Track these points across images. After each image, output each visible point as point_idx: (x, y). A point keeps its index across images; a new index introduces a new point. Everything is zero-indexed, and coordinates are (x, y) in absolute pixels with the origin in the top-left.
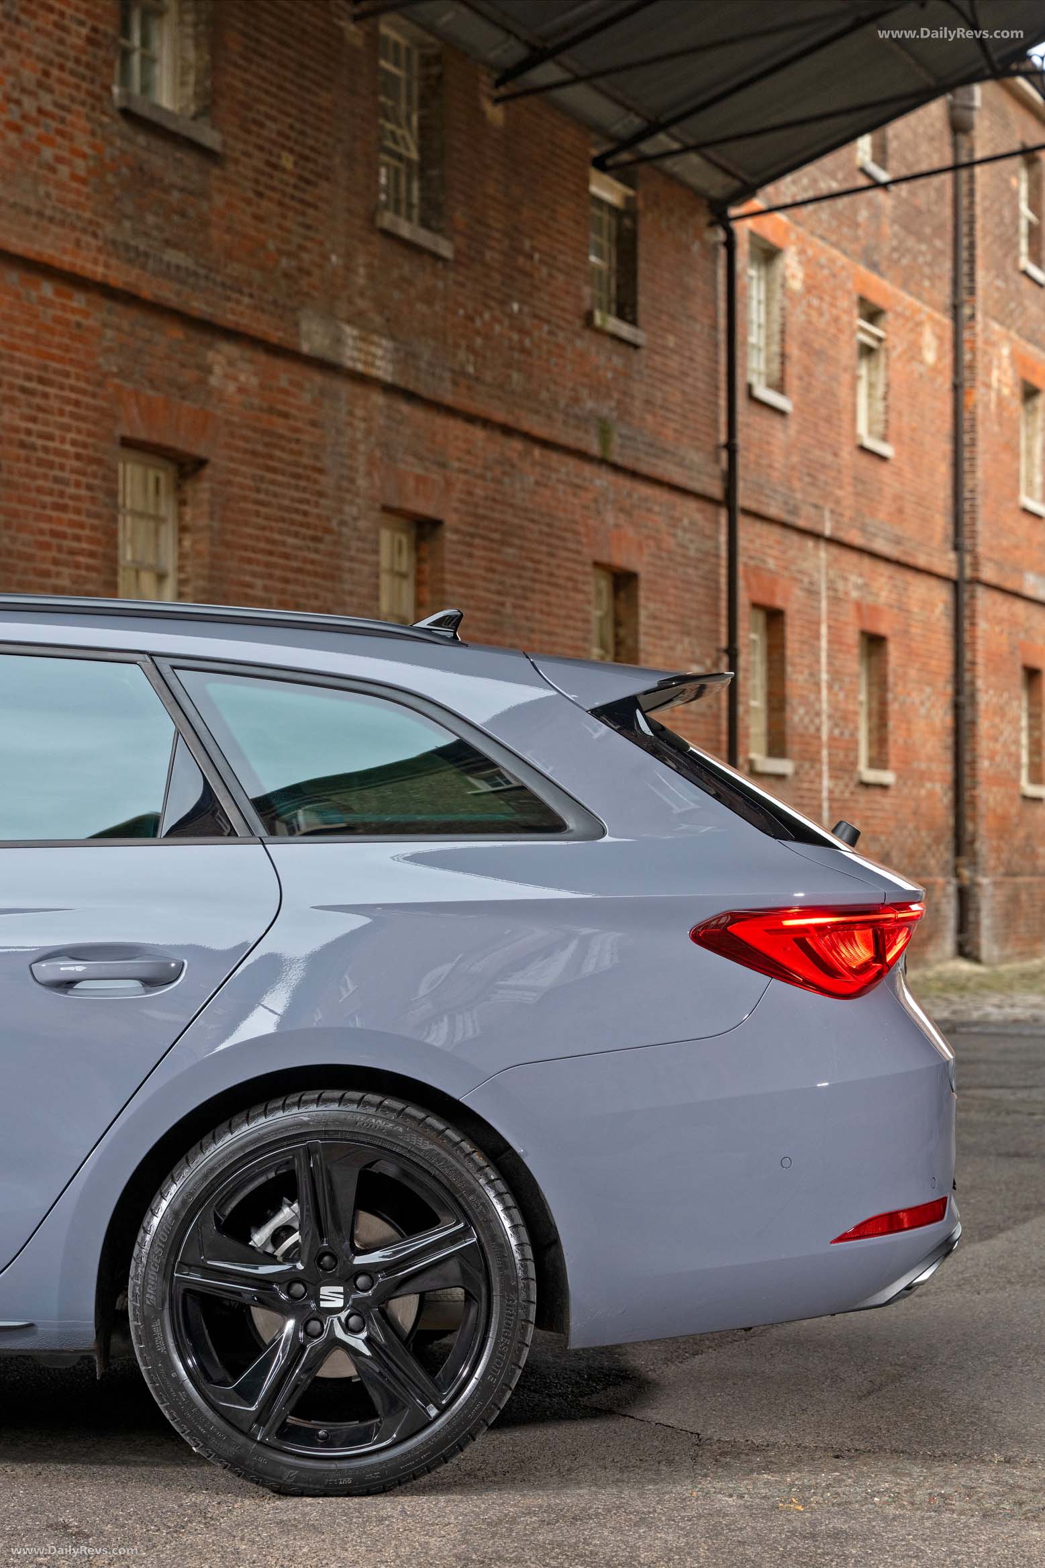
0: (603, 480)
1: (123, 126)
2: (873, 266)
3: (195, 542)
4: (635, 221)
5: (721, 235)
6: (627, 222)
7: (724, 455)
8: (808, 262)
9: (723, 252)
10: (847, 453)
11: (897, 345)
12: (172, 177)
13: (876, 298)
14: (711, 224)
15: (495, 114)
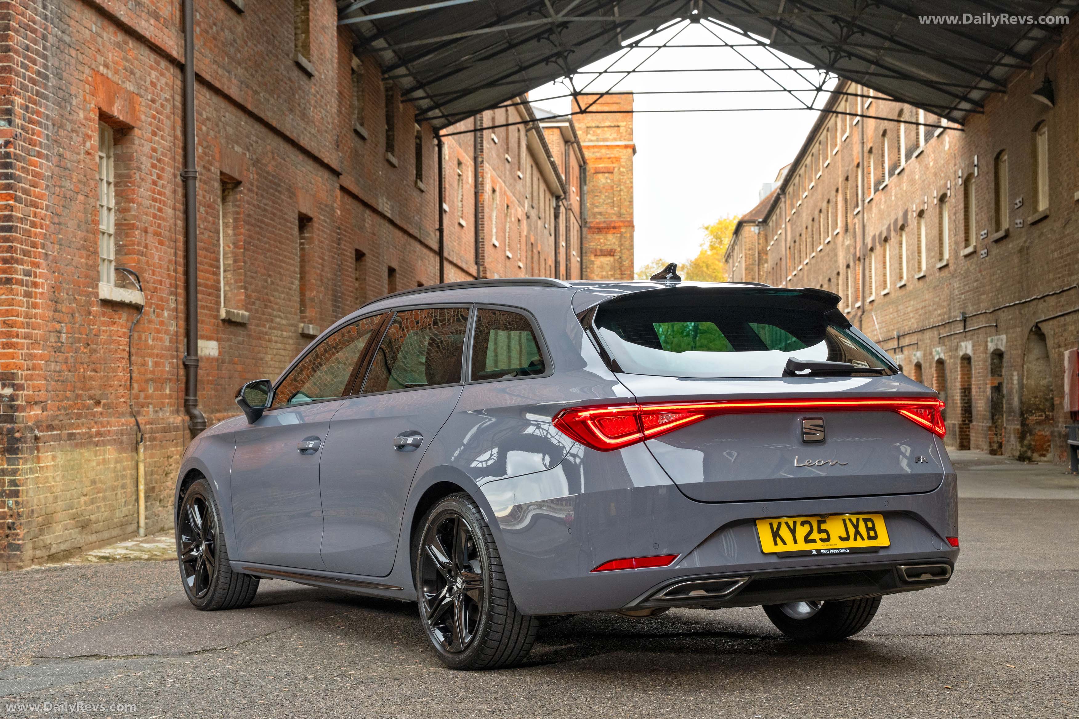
0: (418, 247)
1: (353, 135)
2: (460, 145)
3: (360, 284)
4: (421, 141)
5: (436, 142)
6: (418, 141)
7: (438, 233)
8: (450, 147)
9: (436, 149)
10: (456, 225)
11: (464, 177)
12: (360, 152)
13: (461, 160)
14: (434, 137)
15: (401, 106)
